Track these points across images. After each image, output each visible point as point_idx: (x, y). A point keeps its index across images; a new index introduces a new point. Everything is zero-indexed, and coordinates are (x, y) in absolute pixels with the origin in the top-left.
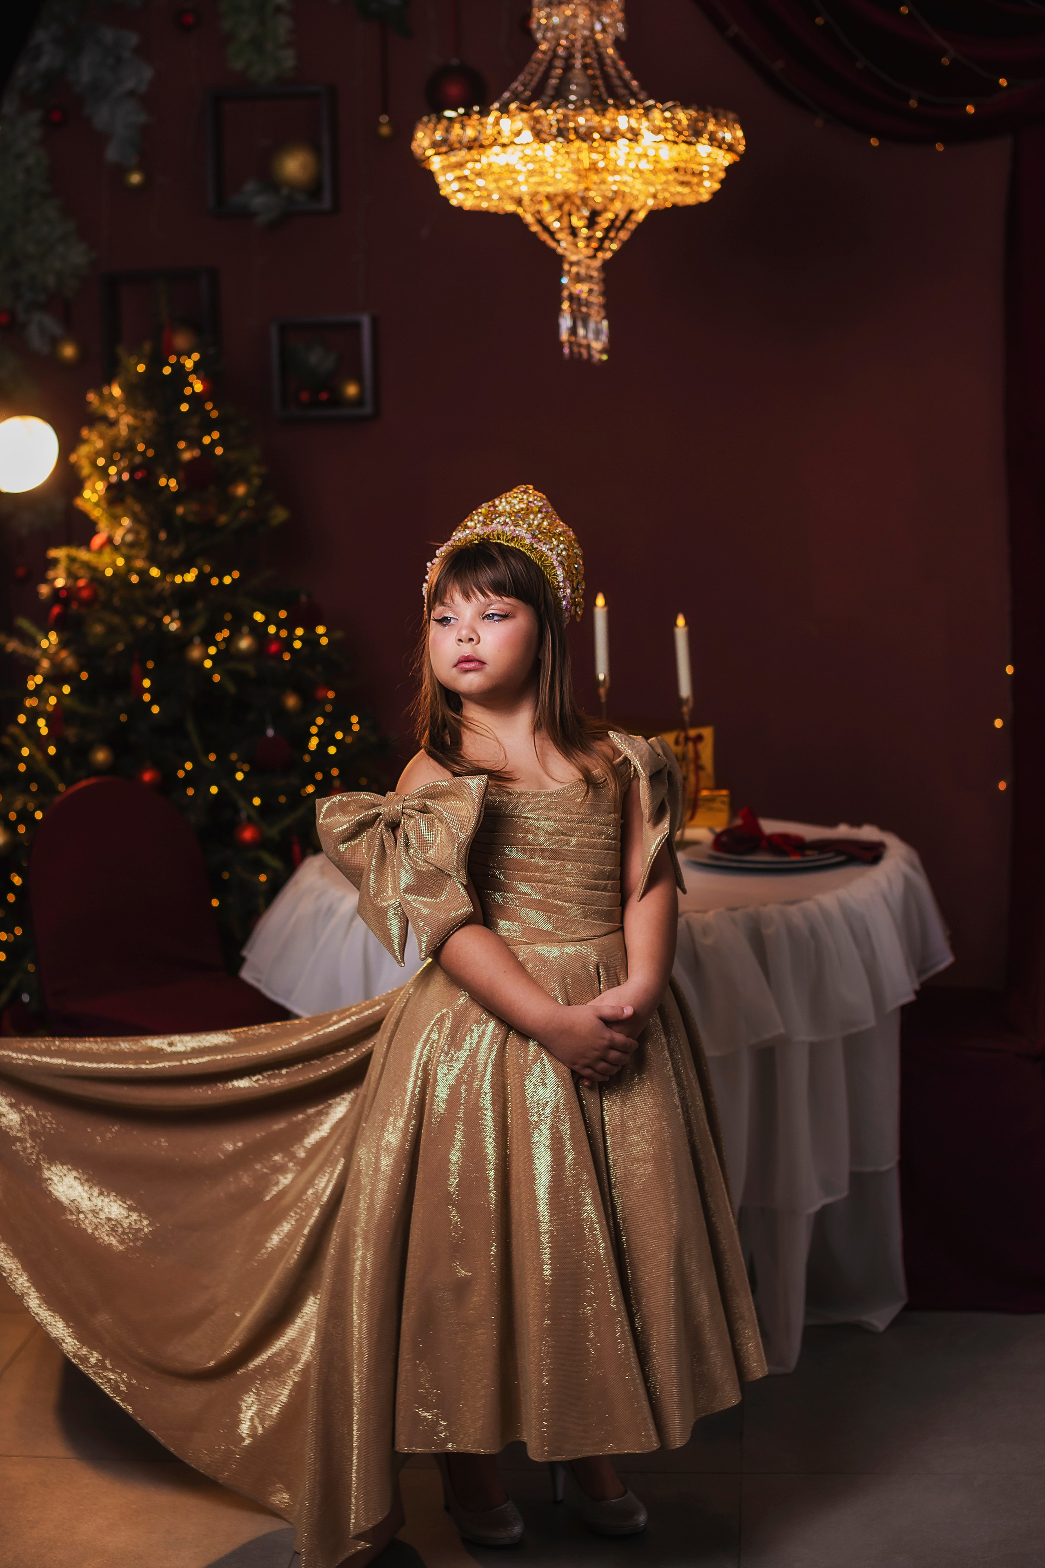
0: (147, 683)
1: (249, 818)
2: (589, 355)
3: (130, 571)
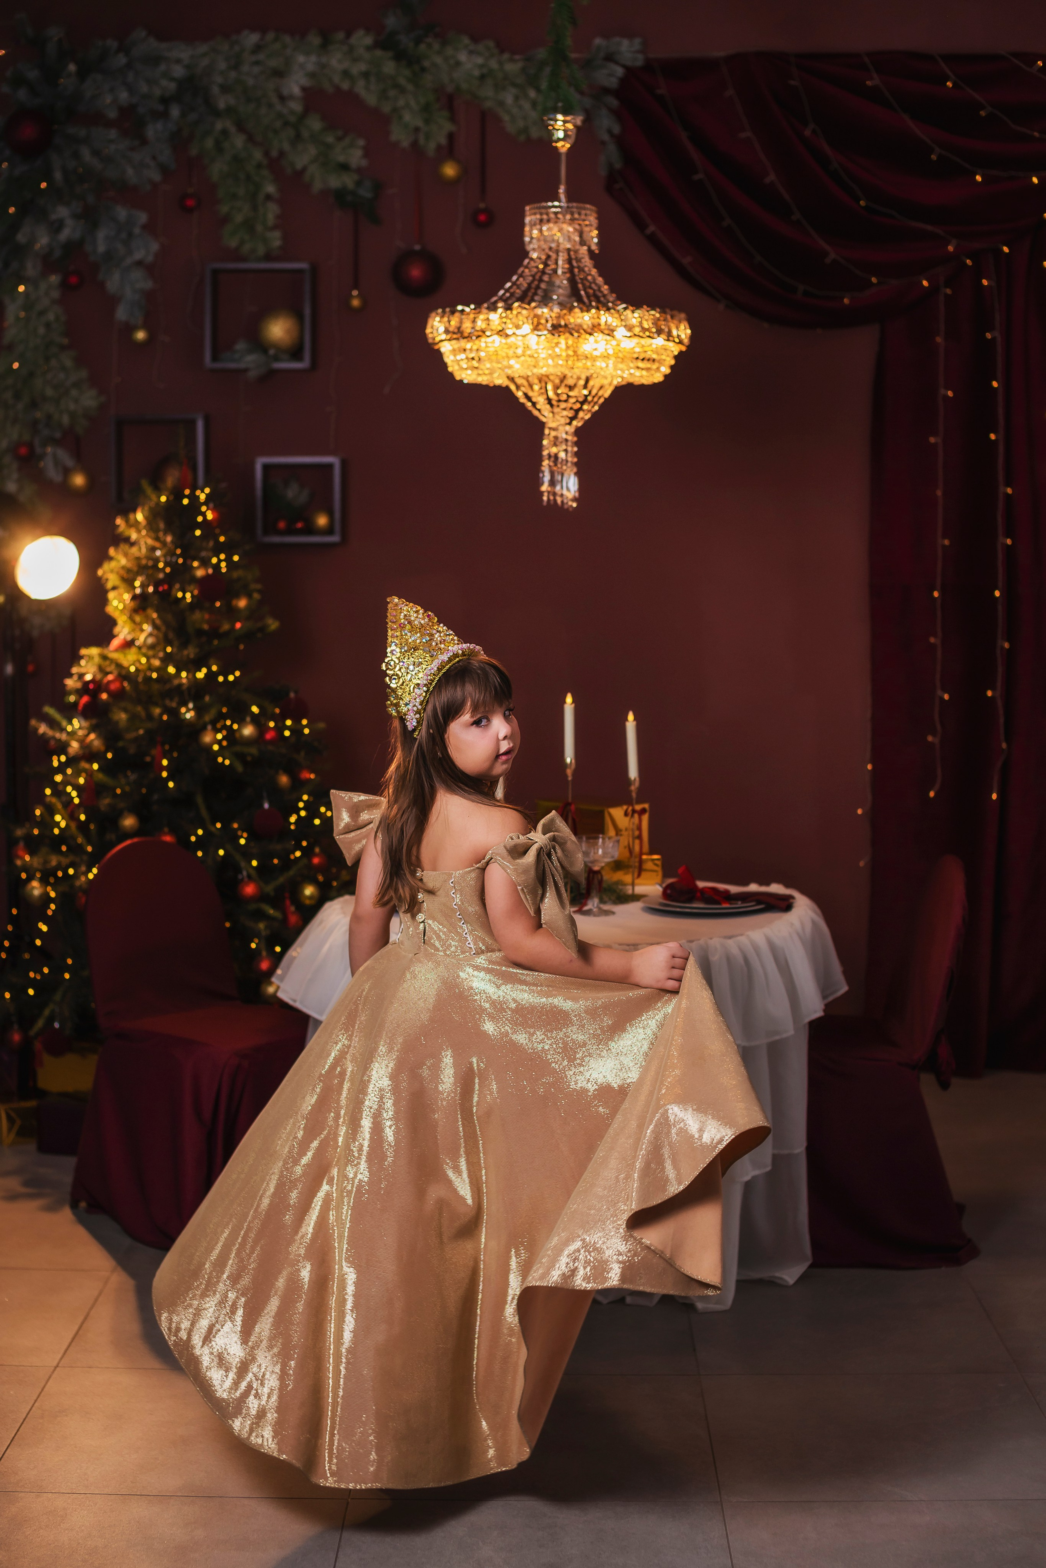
0: (165, 762)
1: (249, 877)
2: (562, 502)
3: (151, 669)
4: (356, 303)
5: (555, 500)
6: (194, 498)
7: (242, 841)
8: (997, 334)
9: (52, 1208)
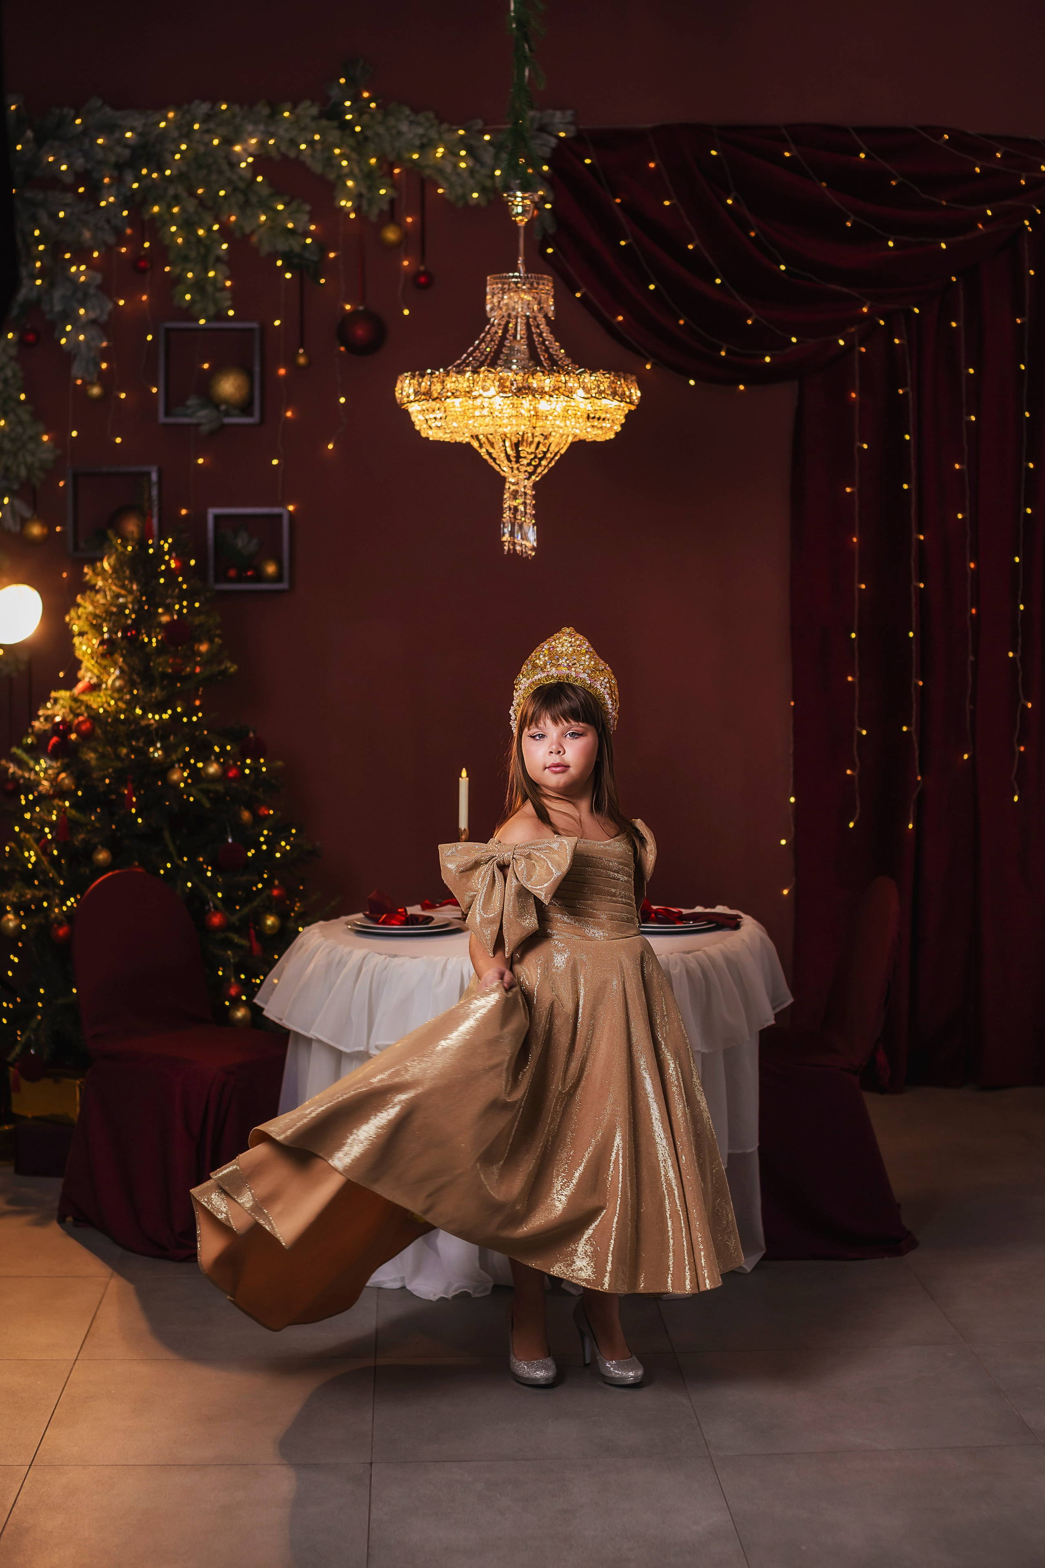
0: (134, 799)
1: (215, 907)
2: (521, 551)
3: (119, 711)
4: (302, 360)
5: (515, 549)
6: (158, 548)
7: (209, 874)
8: (908, 389)
9: (41, 1223)
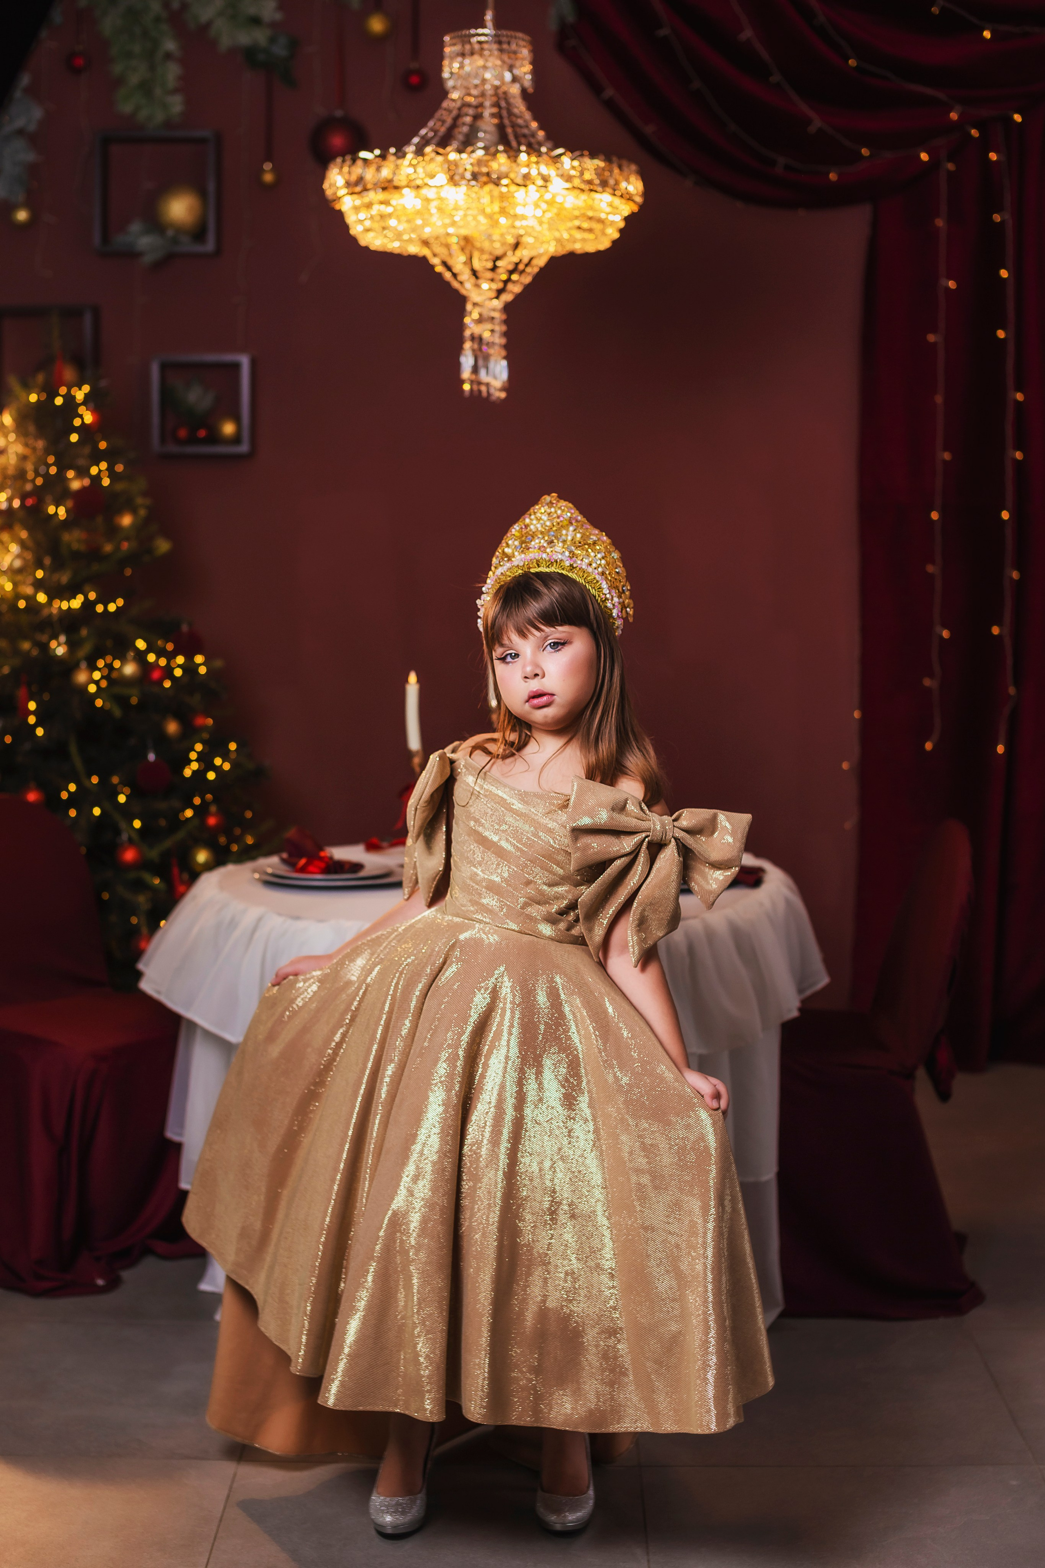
0: (32, 706)
1: (130, 840)
2: (488, 392)
3: (18, 596)
4: (268, 178)
5: (480, 392)
6: (69, 399)
7: (122, 799)
8: (1007, 216)
